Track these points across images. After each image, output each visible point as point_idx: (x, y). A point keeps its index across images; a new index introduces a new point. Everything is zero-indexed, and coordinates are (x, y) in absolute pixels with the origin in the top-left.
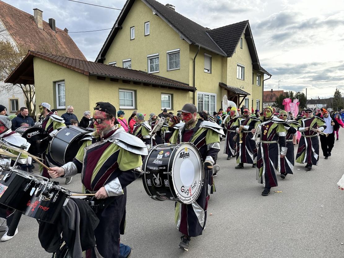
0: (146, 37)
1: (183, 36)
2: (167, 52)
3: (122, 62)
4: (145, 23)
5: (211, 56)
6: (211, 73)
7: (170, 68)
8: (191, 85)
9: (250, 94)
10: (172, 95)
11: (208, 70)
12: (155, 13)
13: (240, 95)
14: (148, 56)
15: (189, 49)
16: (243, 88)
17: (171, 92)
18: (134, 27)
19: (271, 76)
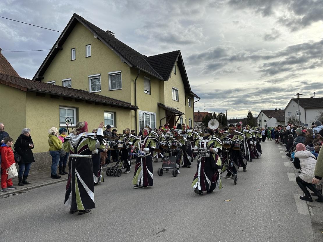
0: (88, 58)
1: (124, 59)
2: (109, 73)
3: (62, 81)
4: (86, 45)
5: (150, 79)
6: (150, 94)
7: (112, 88)
8: (133, 104)
9: (184, 114)
10: (115, 113)
11: (148, 92)
12: (96, 37)
13: (176, 115)
14: (89, 76)
15: (130, 72)
16: (178, 108)
17: (114, 111)
18: (75, 48)
19: (199, 98)
